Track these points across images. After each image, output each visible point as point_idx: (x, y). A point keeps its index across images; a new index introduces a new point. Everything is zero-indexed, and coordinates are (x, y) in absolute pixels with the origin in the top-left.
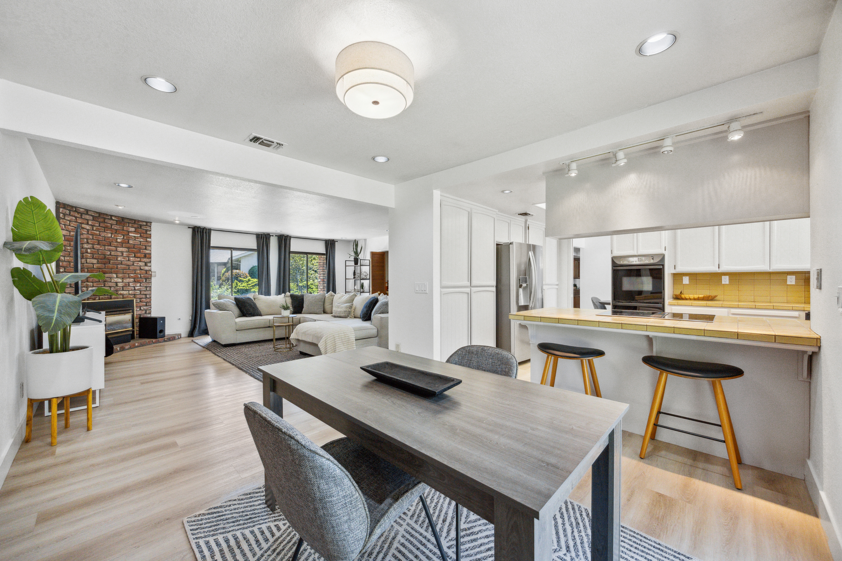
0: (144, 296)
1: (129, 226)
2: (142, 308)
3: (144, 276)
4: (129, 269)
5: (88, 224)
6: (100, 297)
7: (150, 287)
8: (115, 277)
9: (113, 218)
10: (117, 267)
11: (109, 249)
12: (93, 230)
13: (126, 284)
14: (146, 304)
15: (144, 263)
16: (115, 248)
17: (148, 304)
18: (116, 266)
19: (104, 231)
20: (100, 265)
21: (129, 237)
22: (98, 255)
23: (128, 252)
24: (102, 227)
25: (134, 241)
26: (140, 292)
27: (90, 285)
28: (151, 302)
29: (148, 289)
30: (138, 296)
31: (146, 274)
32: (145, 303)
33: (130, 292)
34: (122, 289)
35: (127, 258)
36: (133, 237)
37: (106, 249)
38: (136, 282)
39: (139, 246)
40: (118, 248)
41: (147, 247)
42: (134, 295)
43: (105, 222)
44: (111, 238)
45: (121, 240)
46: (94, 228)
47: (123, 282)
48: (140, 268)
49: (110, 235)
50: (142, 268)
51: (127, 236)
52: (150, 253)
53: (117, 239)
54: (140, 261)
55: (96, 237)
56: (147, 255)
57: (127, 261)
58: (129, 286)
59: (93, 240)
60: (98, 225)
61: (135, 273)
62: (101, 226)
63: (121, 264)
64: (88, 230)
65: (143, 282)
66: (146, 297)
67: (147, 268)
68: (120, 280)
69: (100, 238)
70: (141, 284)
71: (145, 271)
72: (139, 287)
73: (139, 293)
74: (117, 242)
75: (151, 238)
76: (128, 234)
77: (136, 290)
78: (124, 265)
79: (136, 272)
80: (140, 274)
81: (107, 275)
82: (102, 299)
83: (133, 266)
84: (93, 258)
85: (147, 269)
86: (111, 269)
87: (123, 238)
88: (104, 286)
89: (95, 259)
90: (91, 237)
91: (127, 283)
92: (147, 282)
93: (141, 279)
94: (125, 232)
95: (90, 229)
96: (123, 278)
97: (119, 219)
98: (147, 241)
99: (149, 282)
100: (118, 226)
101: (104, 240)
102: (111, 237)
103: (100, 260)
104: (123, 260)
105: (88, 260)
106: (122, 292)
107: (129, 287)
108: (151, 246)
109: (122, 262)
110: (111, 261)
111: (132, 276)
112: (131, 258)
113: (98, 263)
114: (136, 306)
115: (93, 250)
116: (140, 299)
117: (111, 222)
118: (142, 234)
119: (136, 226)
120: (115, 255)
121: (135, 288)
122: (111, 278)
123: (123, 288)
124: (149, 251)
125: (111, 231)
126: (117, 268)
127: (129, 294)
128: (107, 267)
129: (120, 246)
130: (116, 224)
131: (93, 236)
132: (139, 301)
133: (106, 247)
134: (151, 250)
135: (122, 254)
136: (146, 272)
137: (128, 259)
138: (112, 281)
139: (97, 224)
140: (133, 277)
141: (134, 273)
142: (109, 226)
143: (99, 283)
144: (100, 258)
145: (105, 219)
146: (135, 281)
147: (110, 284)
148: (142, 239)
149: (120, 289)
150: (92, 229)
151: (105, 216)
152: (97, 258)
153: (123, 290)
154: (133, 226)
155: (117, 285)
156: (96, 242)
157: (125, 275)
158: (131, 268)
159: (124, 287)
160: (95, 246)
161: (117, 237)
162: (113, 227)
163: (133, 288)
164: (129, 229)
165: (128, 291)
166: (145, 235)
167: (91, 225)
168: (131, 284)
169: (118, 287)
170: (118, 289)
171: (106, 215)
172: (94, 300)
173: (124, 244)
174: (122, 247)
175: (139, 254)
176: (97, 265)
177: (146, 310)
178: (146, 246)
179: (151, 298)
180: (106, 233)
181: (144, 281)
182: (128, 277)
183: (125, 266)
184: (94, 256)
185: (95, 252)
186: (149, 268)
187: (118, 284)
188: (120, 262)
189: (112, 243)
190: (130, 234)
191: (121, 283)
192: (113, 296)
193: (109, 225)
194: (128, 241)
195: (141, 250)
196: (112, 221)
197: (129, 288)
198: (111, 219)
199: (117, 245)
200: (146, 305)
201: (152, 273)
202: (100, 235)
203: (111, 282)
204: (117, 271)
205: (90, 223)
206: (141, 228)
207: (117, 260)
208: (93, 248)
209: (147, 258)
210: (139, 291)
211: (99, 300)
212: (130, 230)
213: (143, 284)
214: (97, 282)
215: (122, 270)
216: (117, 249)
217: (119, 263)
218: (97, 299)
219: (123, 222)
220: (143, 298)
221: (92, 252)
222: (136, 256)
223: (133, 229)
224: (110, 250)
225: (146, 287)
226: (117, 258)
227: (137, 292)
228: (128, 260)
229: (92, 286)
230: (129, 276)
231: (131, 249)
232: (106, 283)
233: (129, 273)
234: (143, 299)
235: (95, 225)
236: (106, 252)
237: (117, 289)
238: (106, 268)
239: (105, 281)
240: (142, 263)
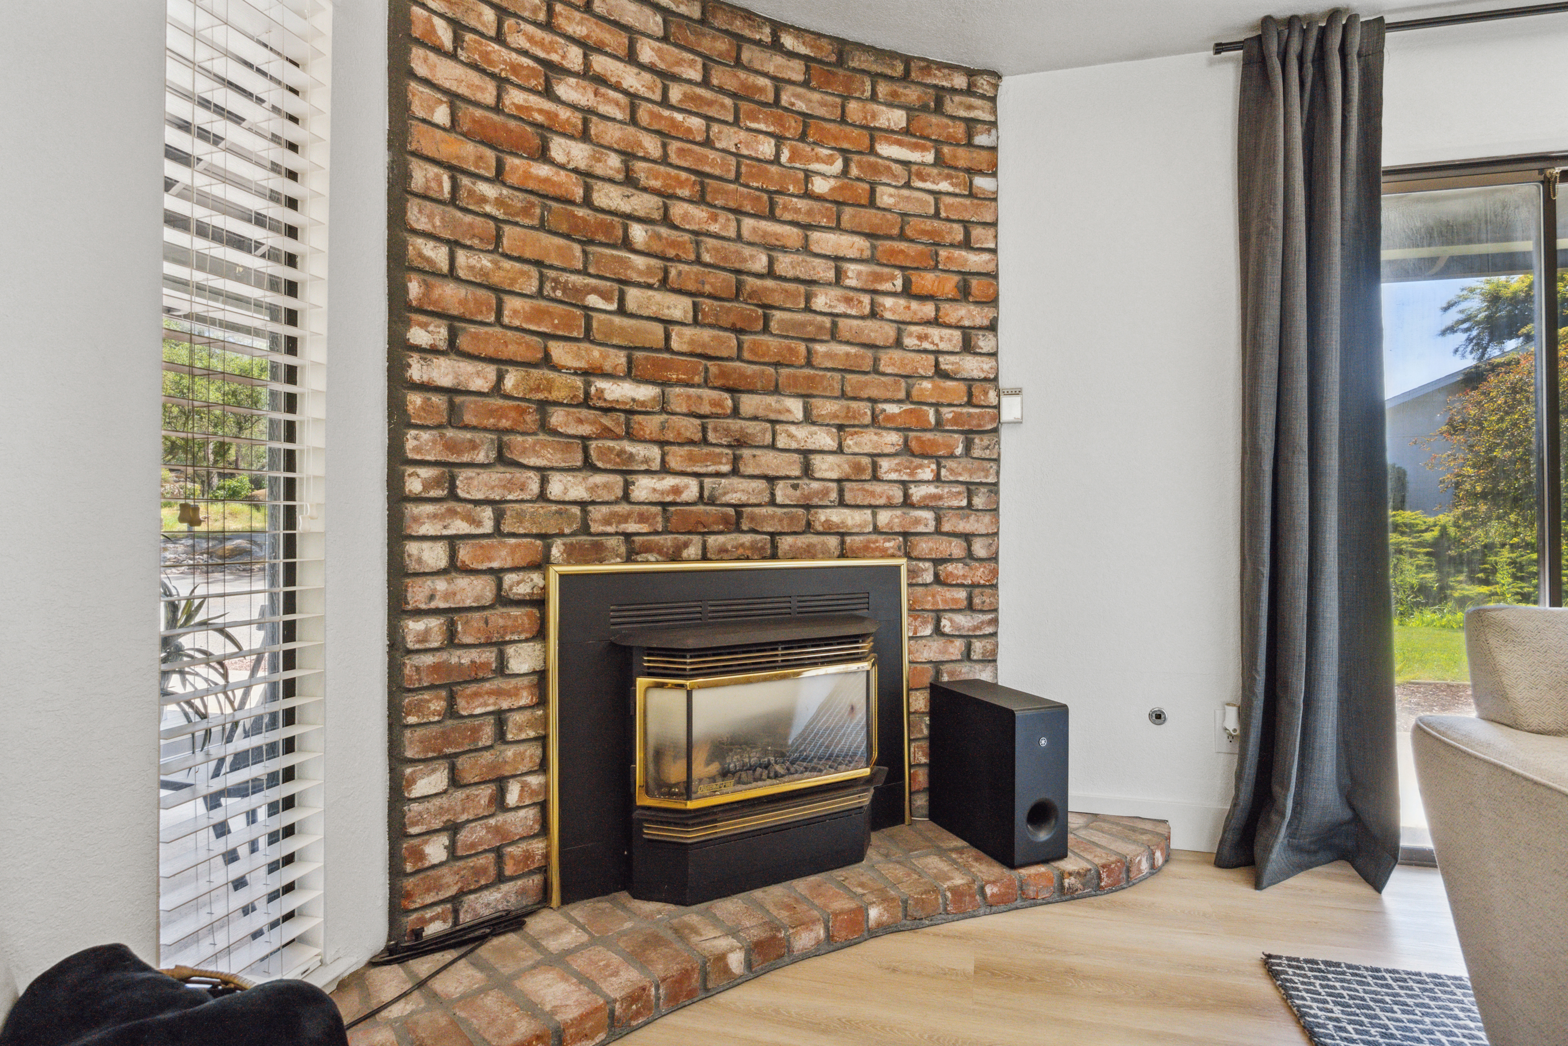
0: (957, 548)
1: (874, 97)
2: (946, 626)
3: (956, 419)
4: (876, 371)
5: (631, 58)
6: (711, 540)
7: (994, 488)
8: (799, 415)
9: (788, 41)
10: (809, 351)
11: (765, 234)
12: (665, 102)
13: (858, 468)
14: (970, 599)
15: (957, 334)
16: (795, 230)
17: (977, 601)
18: (802, 347)
19: (736, 123)
20: (705, 335)
21: (874, 168)
22: (696, 268)
23: (872, 260)
24: (721, 90)
25: (905, 192)
26: (938, 520)
27: (646, 460)
28: (994, 586)
29: (979, 501)
30: (924, 547)
31: (970, 403)
32: (962, 594)
33: (884, 517)
34: (834, 496)
35: (866, 299)
36: (895, 167)
37: (746, 233)
38: (913, 455)
39: (929, 225)
40: (815, 235)
41: (977, 232)
42: (905, 535)
43: (738, 63)
44: (774, 169)
45: (832, 182)
46: (676, 93)
47: (840, 450)
48: (937, 364)
49: (766, 148)
50: (947, 363)
51: (865, 158)
52: (990, 268)
53: (808, 175)
54: (935, 322)
55: (681, 152)
56: (974, 282)
57: (863, 318)
58: (875, 478)
59: (662, 169)
60: (696, 75)
61: (908, 395)
62: (715, 82)
63: (834, 335)
64: (633, 97)
65: (952, 456)
66: (970, 555)
67: (972, 366)
68: (825, 439)
69: (713, 162)
70: (939, 466)
71: (962, 387)
72: (931, 490)
73: (931, 528)
74: (808, 195)
75: (994, 175)
76: (872, 151)
77: (913, 506)
78: (848, 343)
79: (914, 392)
80: (937, 405)
81: (750, 403)
82: (723, 553)
83: (897, 354)
84: (664, 284)
85: (976, 374)
86: (777, 365)
87: (845, 172)
88: (735, 472)
89: (680, 292)
90: (651, 145)
91: (866, 461)
92: (976, 453)
93: (939, 437)
94: (856, 132)
95: (642, 91)
96: (840, 428)
97: (820, 48)
98: (971, 195)
99: (987, 454)
100: (816, 96)
101: (732, 175)
102: (776, 161)
103: (706, 304)
104: (841, 308)
105: (633, 294)
106: (836, 516)
107: (878, 488)
108: (994, 224)
109: (834, 324)
110: (778, 315)
111: (891, 418)
112: (889, 302)
113: (696, 322)
114: (909, 610)
115: (664, 231)
116: (937, 562)
117: (775, 63)
118: (946, 150)
119: (912, 94)
120: (797, 280)
121: (906, 496)
122: (774, 422)
123: (841, 492)
124: (986, 257)
125: (779, 122)
126: (809, 364)
127: (876, 530)
128: (752, 351)
129: (824, 222)
130: (806, 84)
131: (664, 146)
132: (929, 577)
133: (748, 223)
134: (994, 251)
135: (839, 273)
136: (970, 394)
137: (872, 303)
138: (780, 444)
139: (692, 64)
140: (899, 422)
141: (902, 395)
142: (762, 90)
143: (706, 450)
144: (708, 288)
145: (739, 40)
146: (907, 449)
147: (770, 462)
148: (948, 177)
149: (826, 493)
150: (657, 97)
151: (738, 26)
152: (691, 286)
153: (842, 503)
154: (894, 94)
155: (807, 471)
156: (681, 184)
157: (854, 405)
158: (891, 361)
159: (848, 485)
160: (678, 210)
161: (809, 161)
162: (785, 99)
163: (898, 495)
164: (874, 117)
165: (869, 512)
166: (963, 157)
167: (650, 69)
168: (885, 464)
169: (815, 485)
170: (816, 493)
171: (748, 15)
172: (674, 560)
173: (848, 212)
174: (838, 228)
175: (930, 276)
176: (689, 332)
177: (968, 640)
178: (966, 225)
179: (994, 558)
180: (743, 135)
181: (959, 451)
182: (868, 419)
183: (852, 350)
184: (673, 272)
185: (673, 244)
186: (987, 364)
187: (817, 460)
188: (827, 321)
189: (780, 200)
190: (885, 149)
191: (831, 459)
192: (786, 543)
193: (762, 82)
194: (873, 192)
195: (943, 253)
196: (779, 60)
197: (873, 494)
198: (776, 46)
199: (810, 212)
200: (971, 607)
201: (1005, 401)
202: (708, 143)
203: (773, 446)
204: (810, 378)
205: (647, 52)
206: (939, 108)
207: (808, 309)
208: (666, 220)
209: (976, 303)
210: (928, 515)
211: (704, 558)
212: (881, 122)
213: (951, 471)
214: (691, 442)
215: (838, 376)
216: (806, 237)
217: (820, 328)
218: (693, 551)
219: (841, 72)
220: (949, 560)
221: (657, 247)
222: (915, 290)
223: (897, 118)
224: (772, 248)
225: (971, 489)
226: (808, 298)
227: (917, 521)
228: (867, 310)
229: (656, 465)
230: (874, 417)
231: (888, 243)
232: (746, 453)
233: (874, 393)
234: (950, 567)
235: (676, 70)
236: (747, 251)
237: (808, 497)
238: (746, 355)
239: (740, 443)
240: (946, 332)
